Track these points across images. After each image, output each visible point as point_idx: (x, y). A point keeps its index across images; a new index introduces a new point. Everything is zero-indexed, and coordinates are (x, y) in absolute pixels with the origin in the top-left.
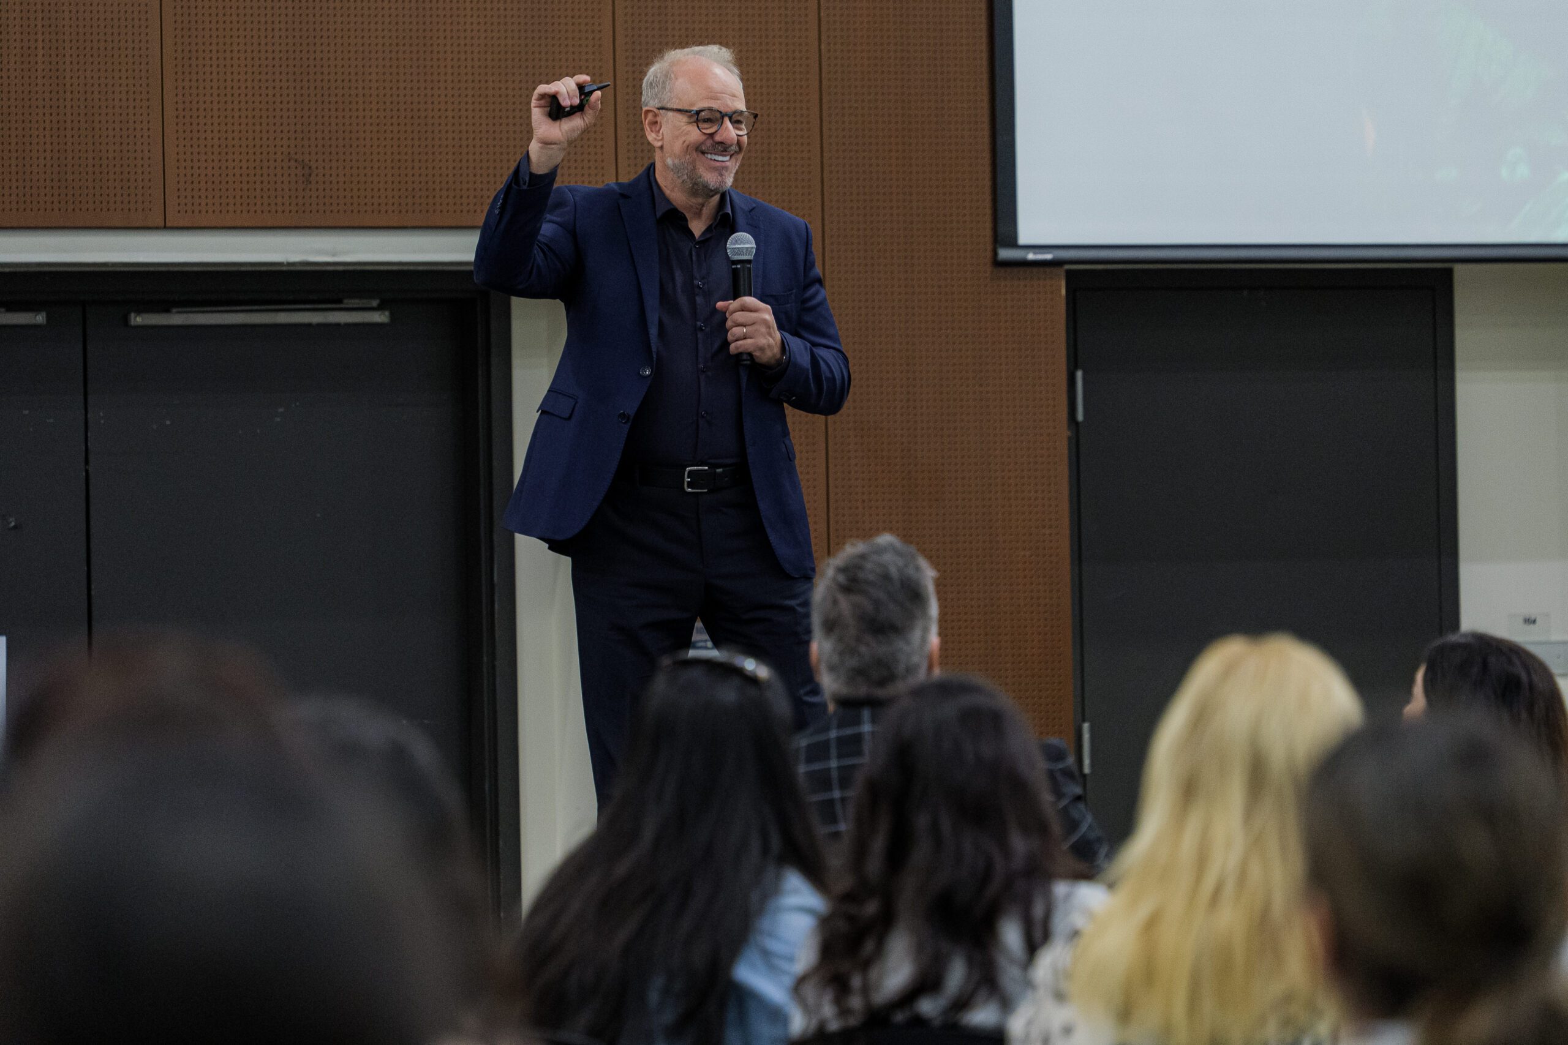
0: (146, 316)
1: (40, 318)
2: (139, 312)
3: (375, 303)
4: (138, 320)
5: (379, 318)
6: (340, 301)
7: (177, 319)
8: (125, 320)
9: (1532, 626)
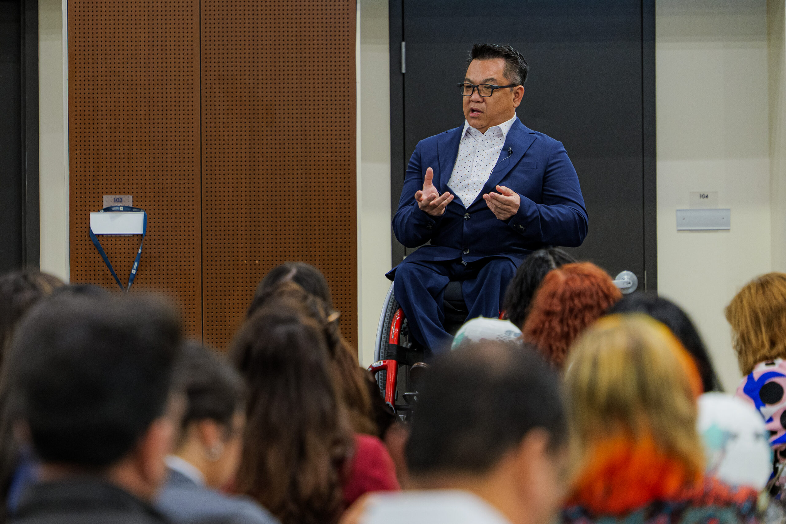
9: (705, 199)
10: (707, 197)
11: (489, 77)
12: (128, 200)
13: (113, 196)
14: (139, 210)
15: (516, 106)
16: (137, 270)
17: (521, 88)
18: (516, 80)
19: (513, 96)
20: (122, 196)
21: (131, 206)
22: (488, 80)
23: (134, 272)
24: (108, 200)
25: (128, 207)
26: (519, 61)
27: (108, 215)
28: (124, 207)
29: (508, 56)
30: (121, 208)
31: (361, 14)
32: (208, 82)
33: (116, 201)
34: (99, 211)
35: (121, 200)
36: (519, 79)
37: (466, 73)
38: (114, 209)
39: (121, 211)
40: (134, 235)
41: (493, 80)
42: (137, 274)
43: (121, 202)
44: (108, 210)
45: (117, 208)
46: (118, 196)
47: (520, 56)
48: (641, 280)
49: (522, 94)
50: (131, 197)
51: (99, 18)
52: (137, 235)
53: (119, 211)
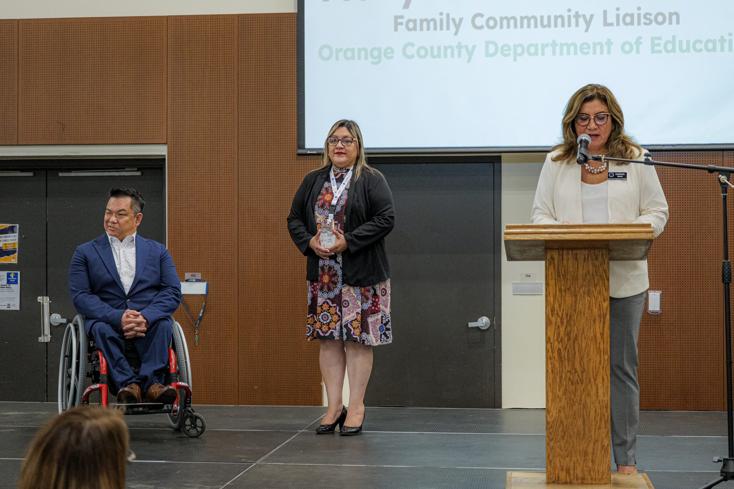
0: (63, 173)
1: (30, 174)
2: (61, 172)
3: (136, 169)
4: (61, 174)
5: (138, 174)
6: (124, 169)
7: (73, 174)
8: (58, 175)
9: (529, 277)
11: (121, 208)
12: (199, 276)
13: (191, 274)
14: (204, 281)
15: (137, 225)
17: (140, 215)
18: (138, 210)
19: (136, 219)
20: (195, 273)
21: (200, 279)
22: (121, 211)
23: (201, 315)
24: (187, 276)
25: (198, 280)
26: (140, 199)
27: (189, 283)
28: (196, 279)
29: (132, 196)
30: (194, 280)
32: (242, 211)
33: (191, 276)
35: (194, 276)
36: (139, 209)
37: (107, 204)
38: (190, 280)
40: (202, 295)
41: (124, 210)
42: (202, 315)
43: (195, 276)
44: (187, 281)
45: (192, 280)
46: (193, 273)
47: (140, 195)
48: (491, 321)
49: (141, 219)
50: (201, 274)
51: (184, 176)
52: (203, 295)
53: (193, 281)
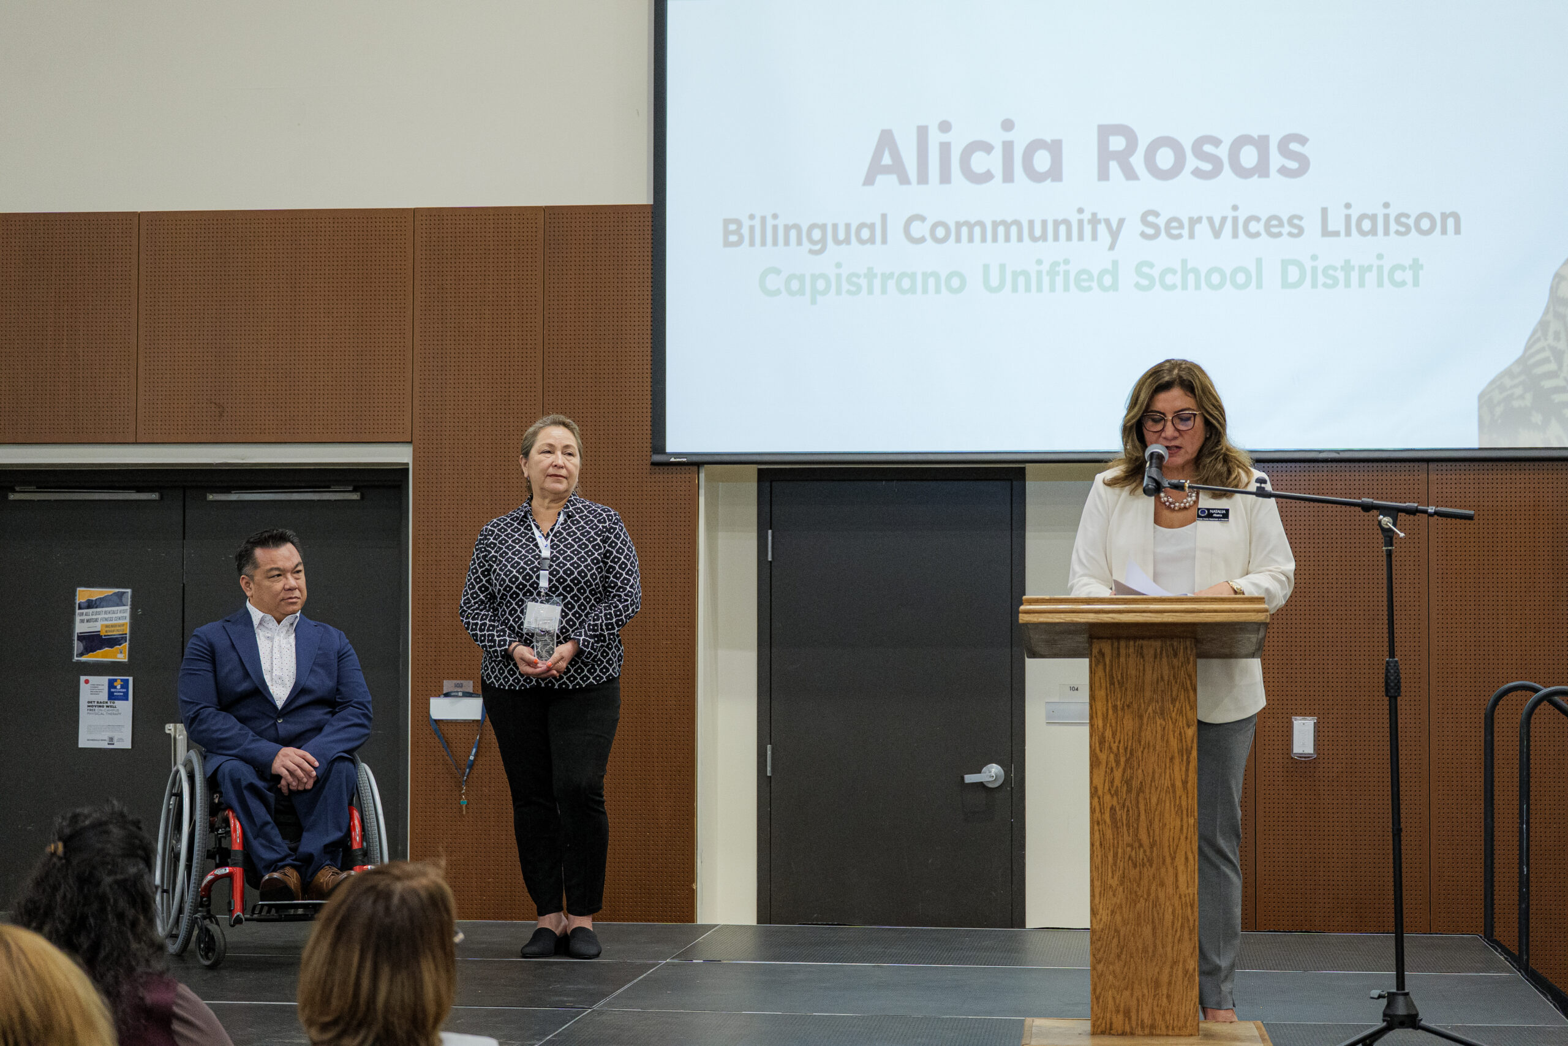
0: (215, 495)
1: (154, 496)
2: (211, 493)
3: (351, 489)
4: (210, 497)
5: (355, 497)
6: (329, 487)
7: (233, 497)
8: (206, 497)
9: (1076, 691)
10: (1077, 689)
12: (469, 686)
13: (454, 682)
16: (476, 755)
20: (462, 682)
21: (472, 691)
23: (472, 758)
24: (448, 685)
25: (468, 693)
27: (447, 700)
28: (463, 693)
30: (460, 694)
31: (705, 502)
33: (457, 686)
34: (439, 696)
35: (461, 686)
38: (453, 694)
39: (460, 697)
40: (473, 721)
42: (474, 759)
43: (462, 687)
44: (447, 695)
45: (456, 694)
46: (459, 682)
48: (1007, 773)
50: (472, 682)
51: (443, 502)
52: (475, 721)
53: (457, 696)
